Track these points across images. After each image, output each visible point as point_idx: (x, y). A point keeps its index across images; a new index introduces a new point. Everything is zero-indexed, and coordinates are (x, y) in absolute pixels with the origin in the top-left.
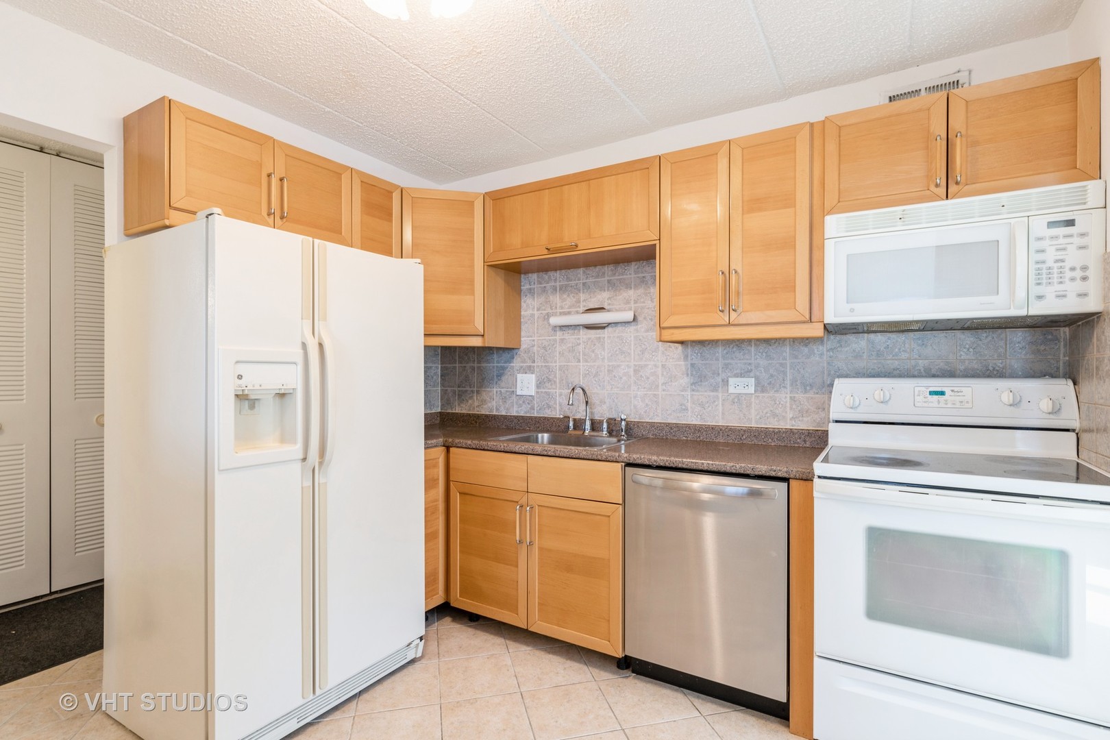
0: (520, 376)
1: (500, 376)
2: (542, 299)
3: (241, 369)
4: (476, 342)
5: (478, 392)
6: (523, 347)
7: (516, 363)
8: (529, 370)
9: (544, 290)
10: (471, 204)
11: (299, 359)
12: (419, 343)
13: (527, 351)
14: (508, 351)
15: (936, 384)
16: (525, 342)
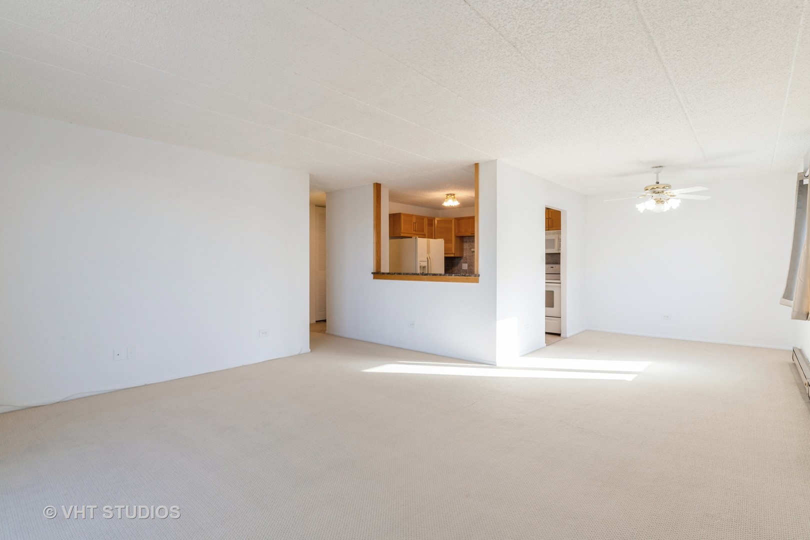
0: (463, 264)
1: (457, 264)
2: (469, 244)
3: (421, 263)
4: (452, 255)
5: (451, 269)
6: (464, 256)
7: (462, 261)
8: (466, 263)
9: (470, 241)
10: (451, 221)
11: (426, 260)
12: (443, 256)
13: (465, 257)
14: (460, 258)
15: (552, 265)
16: (465, 255)
